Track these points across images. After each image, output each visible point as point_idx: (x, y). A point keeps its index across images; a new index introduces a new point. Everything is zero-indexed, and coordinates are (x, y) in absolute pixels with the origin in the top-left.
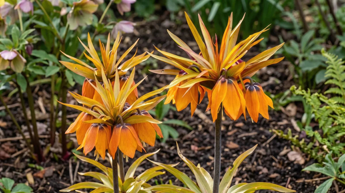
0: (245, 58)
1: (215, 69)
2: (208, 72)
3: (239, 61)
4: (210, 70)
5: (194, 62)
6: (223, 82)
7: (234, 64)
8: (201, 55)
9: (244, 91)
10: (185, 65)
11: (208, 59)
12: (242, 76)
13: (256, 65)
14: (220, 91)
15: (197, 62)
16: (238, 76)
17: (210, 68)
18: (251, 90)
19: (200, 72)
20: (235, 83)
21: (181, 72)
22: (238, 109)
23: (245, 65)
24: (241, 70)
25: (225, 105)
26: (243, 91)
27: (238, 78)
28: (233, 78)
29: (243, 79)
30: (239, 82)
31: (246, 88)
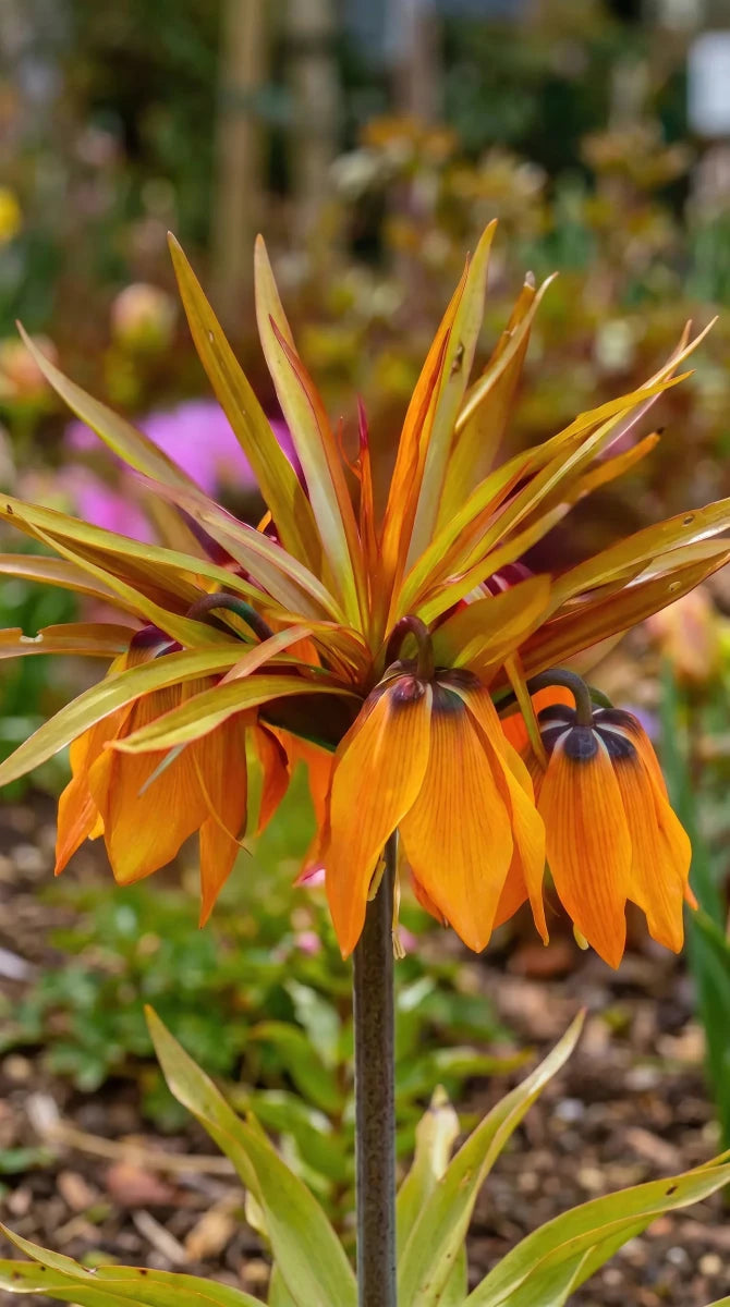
0: (548, 558)
1: (354, 619)
2: (313, 638)
3: (507, 572)
4: (325, 629)
5: (227, 576)
6: (403, 705)
7: (474, 592)
8: (271, 530)
9: (536, 762)
10: (171, 595)
11: (314, 556)
12: (524, 668)
13: (612, 602)
14: (385, 761)
15: (244, 575)
16: (503, 669)
17: (325, 615)
18: (578, 755)
19: (264, 634)
20: (479, 707)
21: (145, 640)
22: (496, 873)
23: (541, 602)
24: (522, 625)
25: (415, 849)
26: (531, 759)
27: (501, 678)
28: (466, 678)
29: (533, 688)
30: (506, 705)
31: (548, 739)
